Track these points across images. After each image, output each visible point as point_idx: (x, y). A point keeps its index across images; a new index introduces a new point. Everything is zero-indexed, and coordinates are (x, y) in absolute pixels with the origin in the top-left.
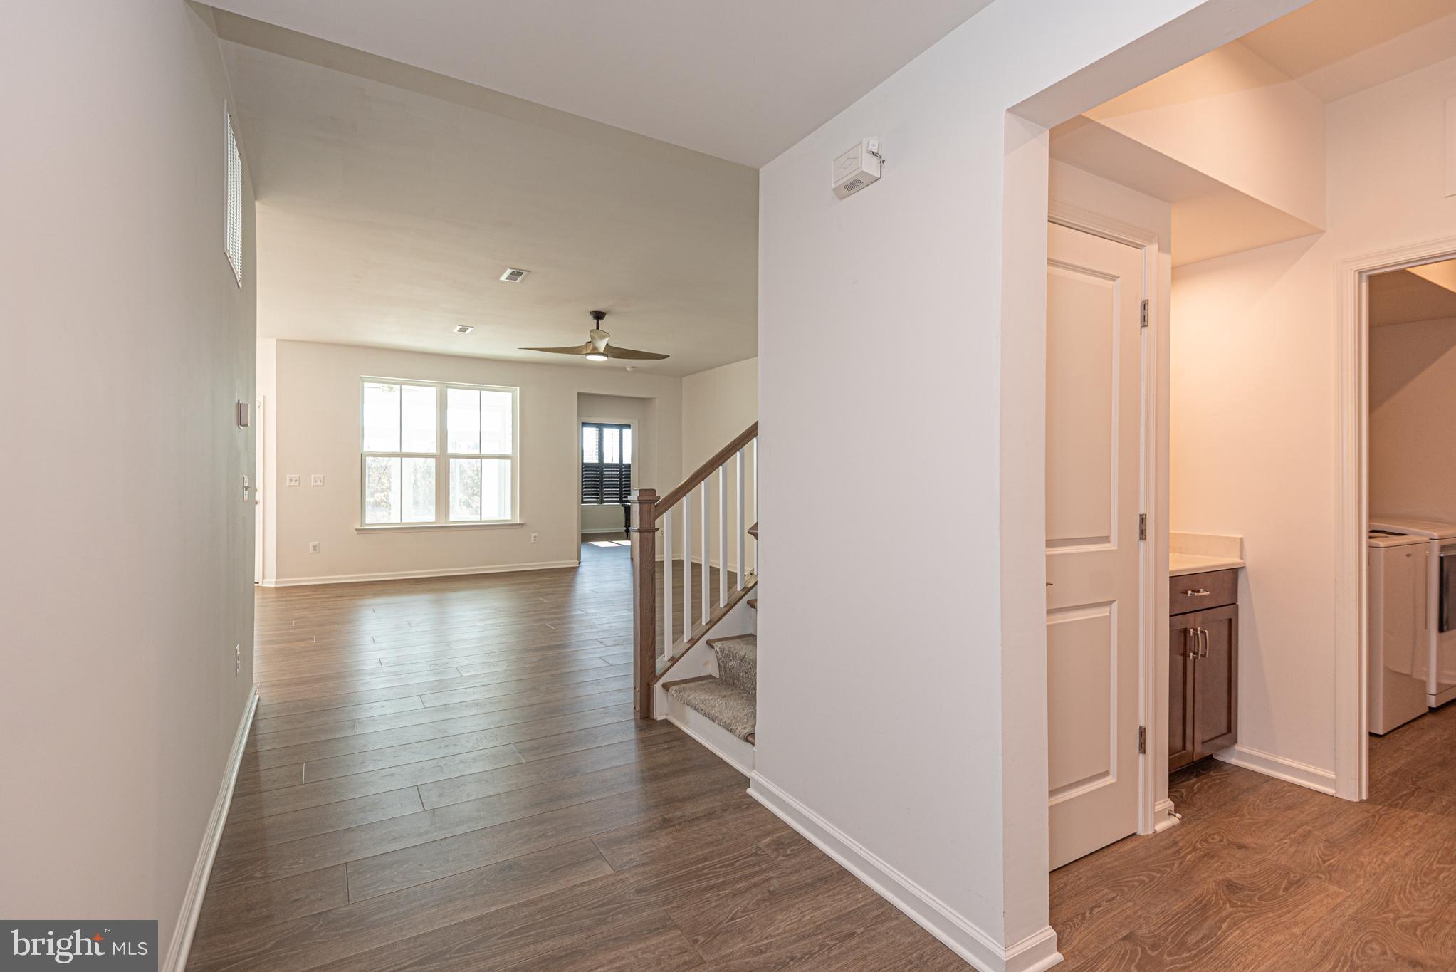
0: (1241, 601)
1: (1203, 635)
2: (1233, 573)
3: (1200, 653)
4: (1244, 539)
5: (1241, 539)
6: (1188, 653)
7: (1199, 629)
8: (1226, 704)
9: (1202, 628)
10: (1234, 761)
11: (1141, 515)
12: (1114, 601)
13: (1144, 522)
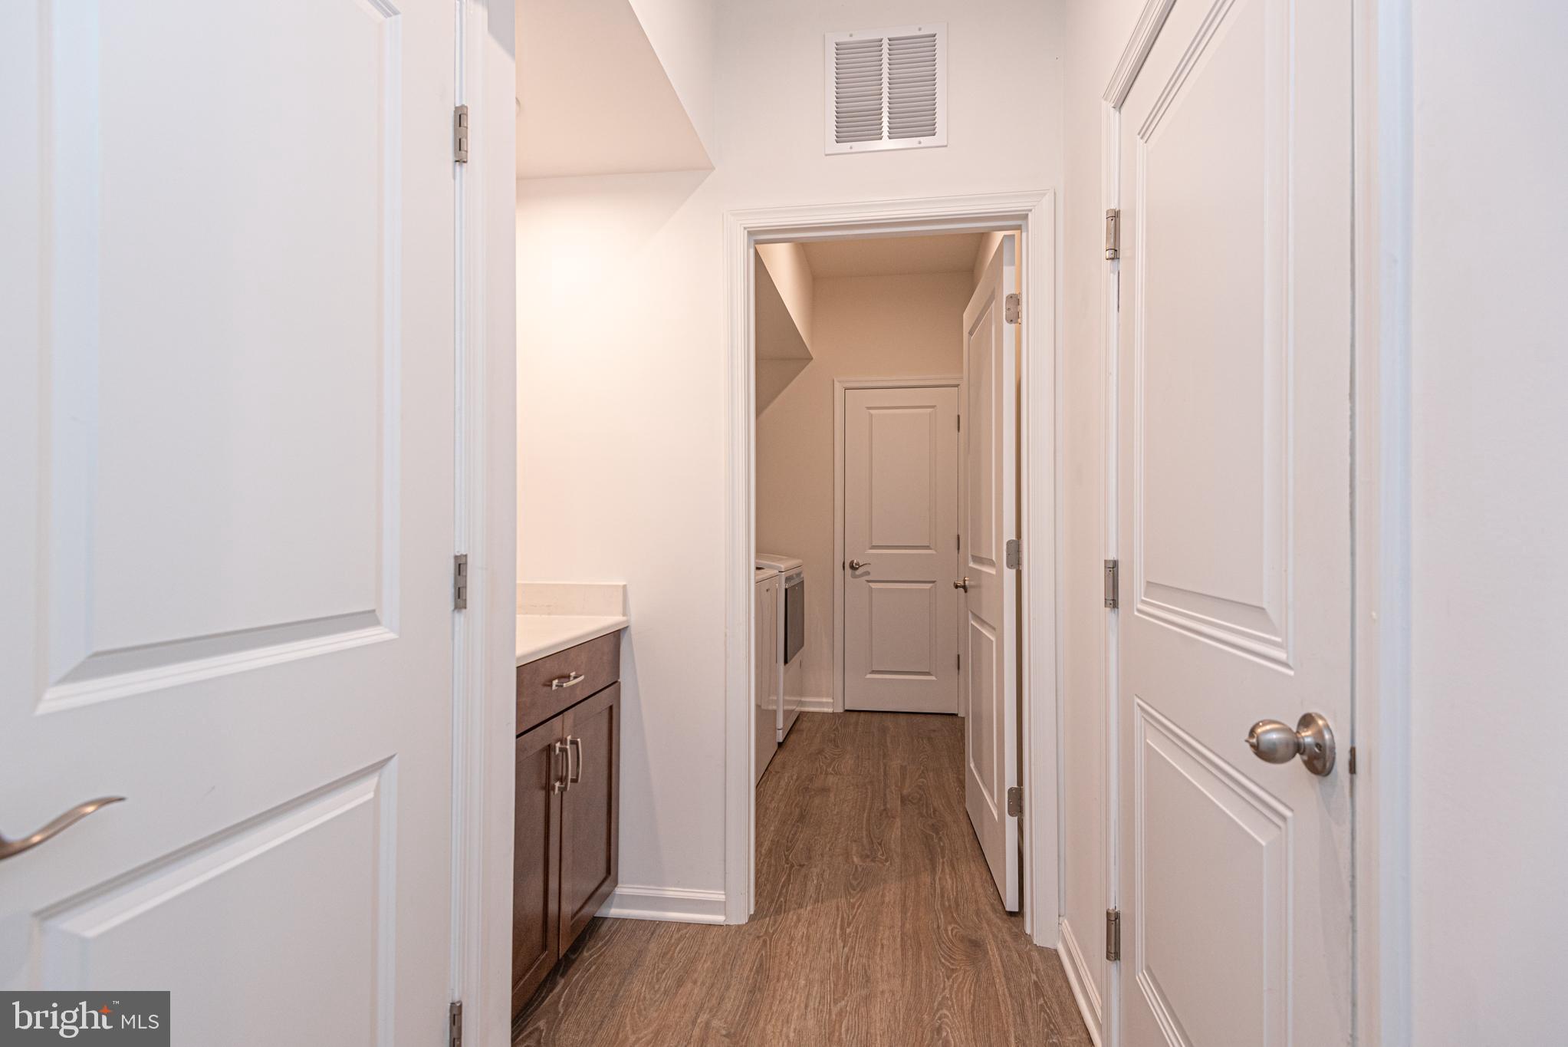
0: (625, 678)
1: (575, 746)
2: (616, 636)
3: (570, 777)
4: (628, 586)
5: (625, 587)
6: (552, 782)
7: (569, 738)
8: (604, 836)
9: (575, 734)
10: (614, 912)
11: (456, 557)
12: (394, 756)
13: (463, 573)
